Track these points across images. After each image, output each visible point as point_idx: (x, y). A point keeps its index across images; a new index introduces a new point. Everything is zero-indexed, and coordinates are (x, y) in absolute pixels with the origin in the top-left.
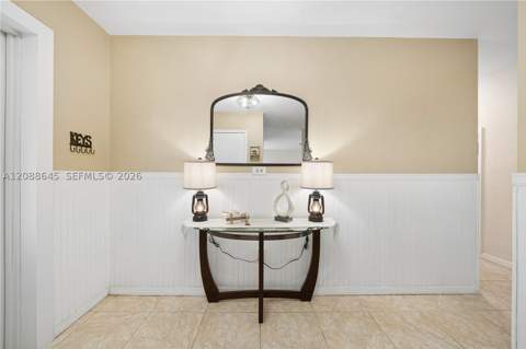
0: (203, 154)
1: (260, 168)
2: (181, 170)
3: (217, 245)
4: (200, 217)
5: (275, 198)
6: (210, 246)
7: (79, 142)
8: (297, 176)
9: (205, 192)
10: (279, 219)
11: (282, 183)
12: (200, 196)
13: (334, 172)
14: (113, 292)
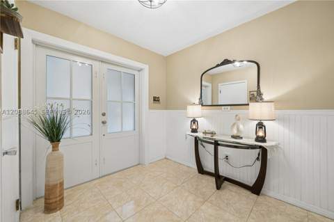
0: (197, 101)
1: (226, 107)
2: (185, 109)
3: (204, 147)
4: (194, 131)
5: (232, 124)
6: (200, 146)
7: (156, 100)
8: (245, 111)
9: (197, 119)
10: (233, 137)
11: (237, 116)
12: (194, 121)
13: (276, 109)
14: (167, 157)
